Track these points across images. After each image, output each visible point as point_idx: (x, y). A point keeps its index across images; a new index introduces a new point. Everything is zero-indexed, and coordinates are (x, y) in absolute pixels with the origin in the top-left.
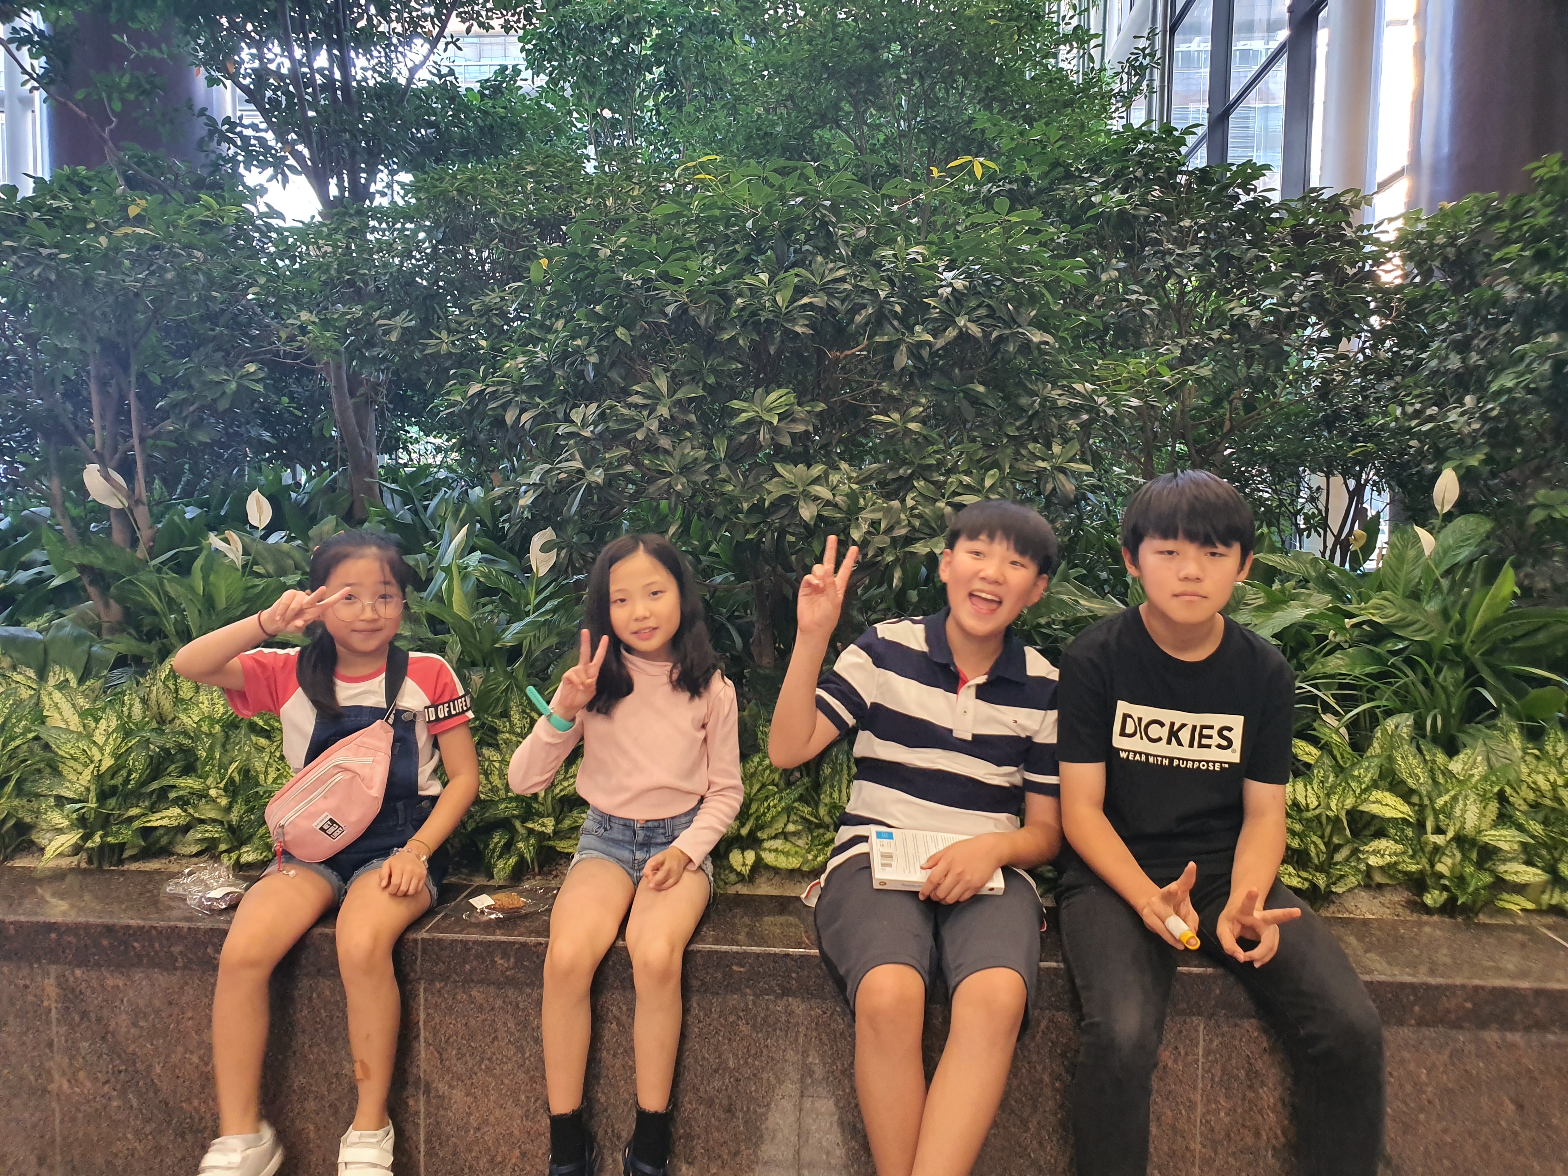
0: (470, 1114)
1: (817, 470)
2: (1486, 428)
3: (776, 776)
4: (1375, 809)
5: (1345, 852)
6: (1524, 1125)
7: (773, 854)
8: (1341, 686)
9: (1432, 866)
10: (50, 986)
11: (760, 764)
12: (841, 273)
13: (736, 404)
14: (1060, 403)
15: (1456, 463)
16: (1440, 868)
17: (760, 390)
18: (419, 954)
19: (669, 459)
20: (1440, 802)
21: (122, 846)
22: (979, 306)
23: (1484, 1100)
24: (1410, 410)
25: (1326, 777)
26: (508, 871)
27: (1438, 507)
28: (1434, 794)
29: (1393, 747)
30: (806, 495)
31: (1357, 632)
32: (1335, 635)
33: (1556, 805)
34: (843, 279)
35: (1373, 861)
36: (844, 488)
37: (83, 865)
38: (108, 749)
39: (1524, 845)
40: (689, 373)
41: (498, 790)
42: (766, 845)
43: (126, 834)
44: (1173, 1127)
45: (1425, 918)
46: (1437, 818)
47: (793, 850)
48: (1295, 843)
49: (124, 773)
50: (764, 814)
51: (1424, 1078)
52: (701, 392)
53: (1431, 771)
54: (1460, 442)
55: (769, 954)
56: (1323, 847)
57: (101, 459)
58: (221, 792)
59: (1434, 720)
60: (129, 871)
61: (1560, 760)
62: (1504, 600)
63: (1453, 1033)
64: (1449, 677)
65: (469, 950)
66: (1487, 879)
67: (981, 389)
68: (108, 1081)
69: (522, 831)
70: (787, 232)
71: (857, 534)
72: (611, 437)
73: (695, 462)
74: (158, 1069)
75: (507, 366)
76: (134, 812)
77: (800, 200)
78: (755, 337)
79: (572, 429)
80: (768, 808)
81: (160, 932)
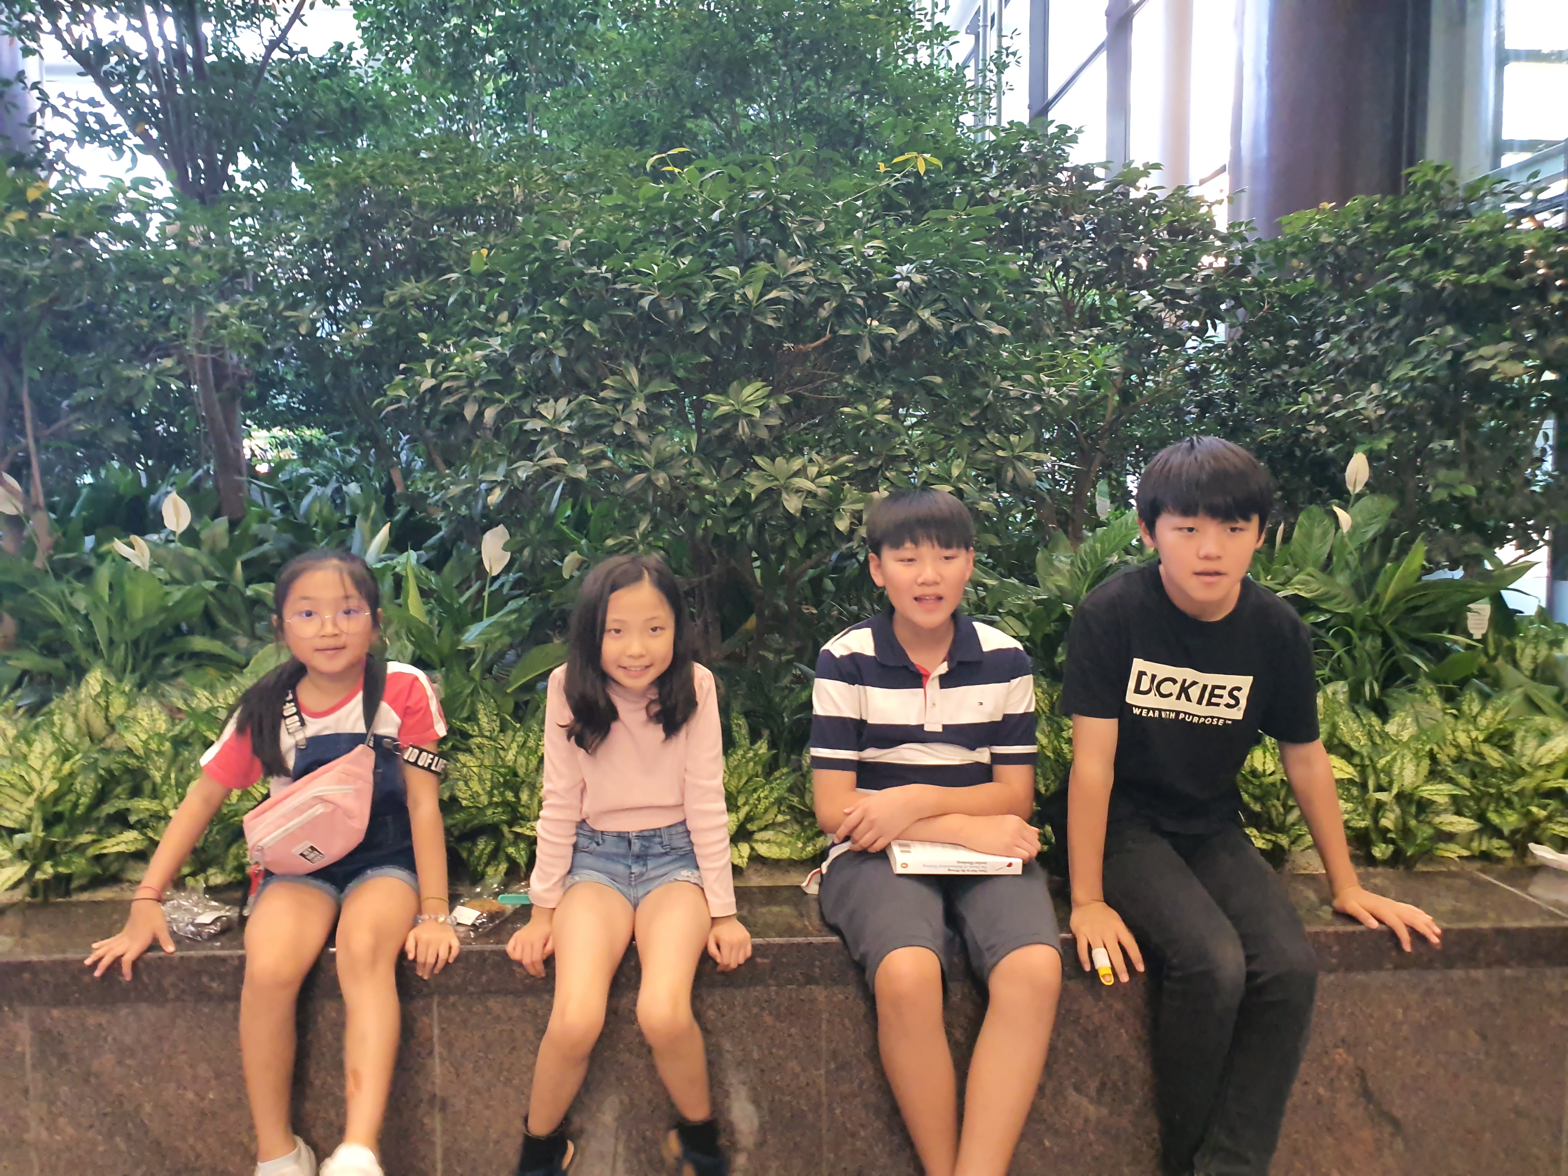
1: (797, 464)
2: (1391, 413)
3: (759, 769)
6: (1487, 1054)
7: (766, 846)
9: (1376, 821)
10: (23, 1030)
11: (743, 756)
12: (801, 267)
13: (711, 397)
14: (1012, 394)
15: (1366, 447)
16: (1385, 822)
17: (735, 383)
19: (645, 454)
20: (1382, 762)
21: (69, 878)
22: (935, 301)
24: (1318, 397)
26: (500, 876)
27: (1350, 488)
28: (1373, 756)
29: (1334, 713)
30: (788, 487)
33: (1478, 759)
36: (827, 479)
37: (28, 899)
38: (47, 774)
39: (1454, 798)
40: (658, 366)
41: (479, 795)
42: (757, 836)
43: (79, 865)
45: (1371, 869)
46: (1378, 777)
47: (787, 839)
49: (72, 797)
50: (754, 806)
52: (673, 387)
53: (1369, 733)
54: (1369, 428)
59: (1371, 688)
60: (76, 902)
61: (1475, 718)
62: (1412, 571)
64: (1372, 644)
65: (485, 960)
66: (1430, 831)
67: (938, 380)
68: (91, 1126)
69: (509, 836)
70: (744, 225)
71: (842, 525)
72: (585, 433)
73: (672, 457)
74: (148, 1108)
75: (457, 360)
76: (85, 838)
77: (761, 194)
78: (726, 330)
79: (546, 425)
80: (759, 800)
81: (148, 963)
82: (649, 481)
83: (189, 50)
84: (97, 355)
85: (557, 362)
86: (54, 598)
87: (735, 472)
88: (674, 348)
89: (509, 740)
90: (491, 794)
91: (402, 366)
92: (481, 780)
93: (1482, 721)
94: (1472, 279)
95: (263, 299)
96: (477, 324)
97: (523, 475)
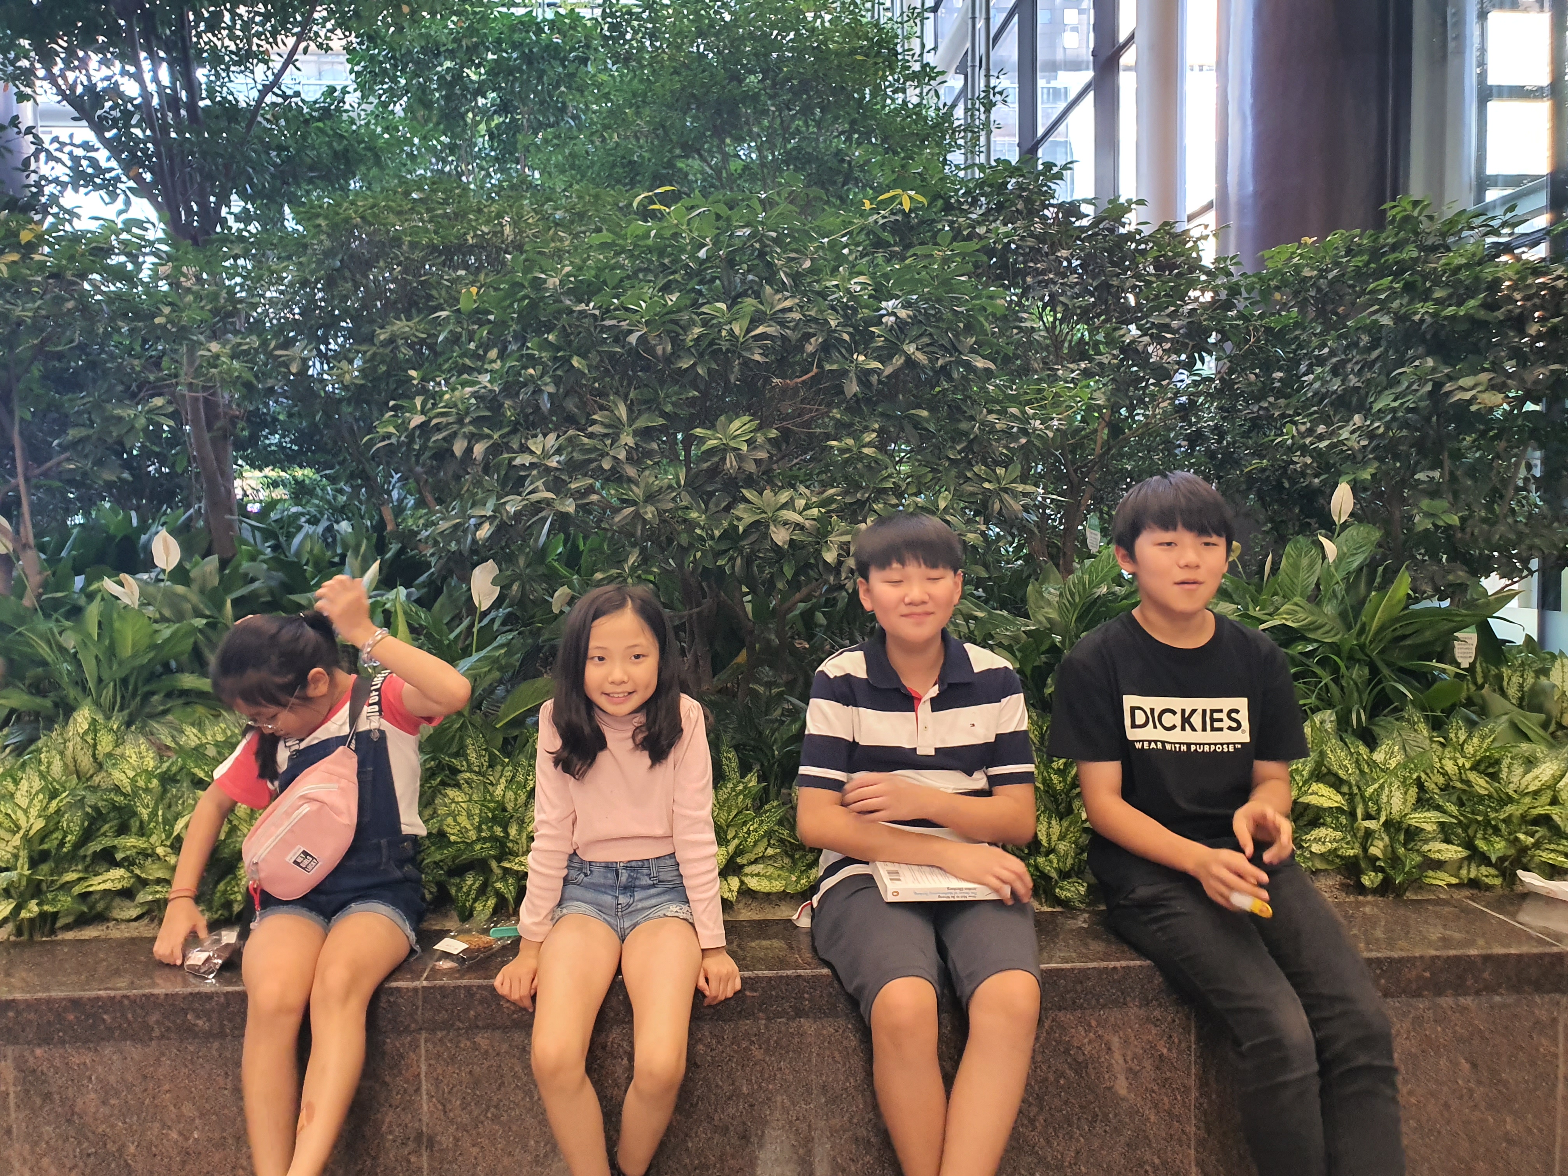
1: (784, 496)
2: (1373, 444)
3: (749, 802)
4: (1313, 800)
6: (1479, 1082)
7: (756, 879)
9: (1365, 850)
10: (7, 1069)
11: (733, 789)
12: (788, 304)
13: (699, 431)
14: (998, 427)
15: (1350, 477)
16: (1374, 851)
17: (722, 418)
18: (418, 1004)
19: (634, 488)
20: (1370, 790)
21: (55, 916)
22: (921, 335)
23: (1443, 1062)
24: (1303, 428)
26: (486, 913)
27: (1336, 519)
28: (1361, 784)
29: (1322, 741)
30: (776, 520)
33: (1465, 787)
34: (790, 310)
35: (1314, 848)
36: (815, 512)
37: (12, 938)
38: (34, 812)
39: (1442, 825)
40: (646, 402)
41: (467, 830)
42: (747, 870)
43: (65, 902)
45: (1361, 898)
46: (1366, 805)
47: (776, 873)
49: (58, 835)
52: (661, 421)
53: (1357, 761)
54: (1352, 458)
55: (781, 977)
58: (169, 850)
59: (1358, 716)
60: (61, 941)
61: (1462, 745)
62: (1399, 601)
63: (1414, 1001)
64: (1359, 673)
66: (1419, 859)
67: (926, 414)
68: (75, 1166)
69: (497, 871)
70: (731, 262)
71: (830, 557)
72: (573, 467)
73: (660, 490)
74: (132, 1149)
75: (447, 396)
76: (71, 876)
77: (747, 231)
78: (714, 366)
79: (535, 460)
80: (748, 832)
81: (133, 1001)
82: (637, 515)
83: (184, 95)
84: (88, 395)
85: (546, 397)
86: (42, 636)
87: (724, 504)
88: (662, 382)
89: (498, 775)
90: (479, 829)
91: (392, 403)
92: (470, 816)
93: (1469, 749)
94: (1450, 311)
95: (254, 338)
96: (467, 362)
97: (511, 509)
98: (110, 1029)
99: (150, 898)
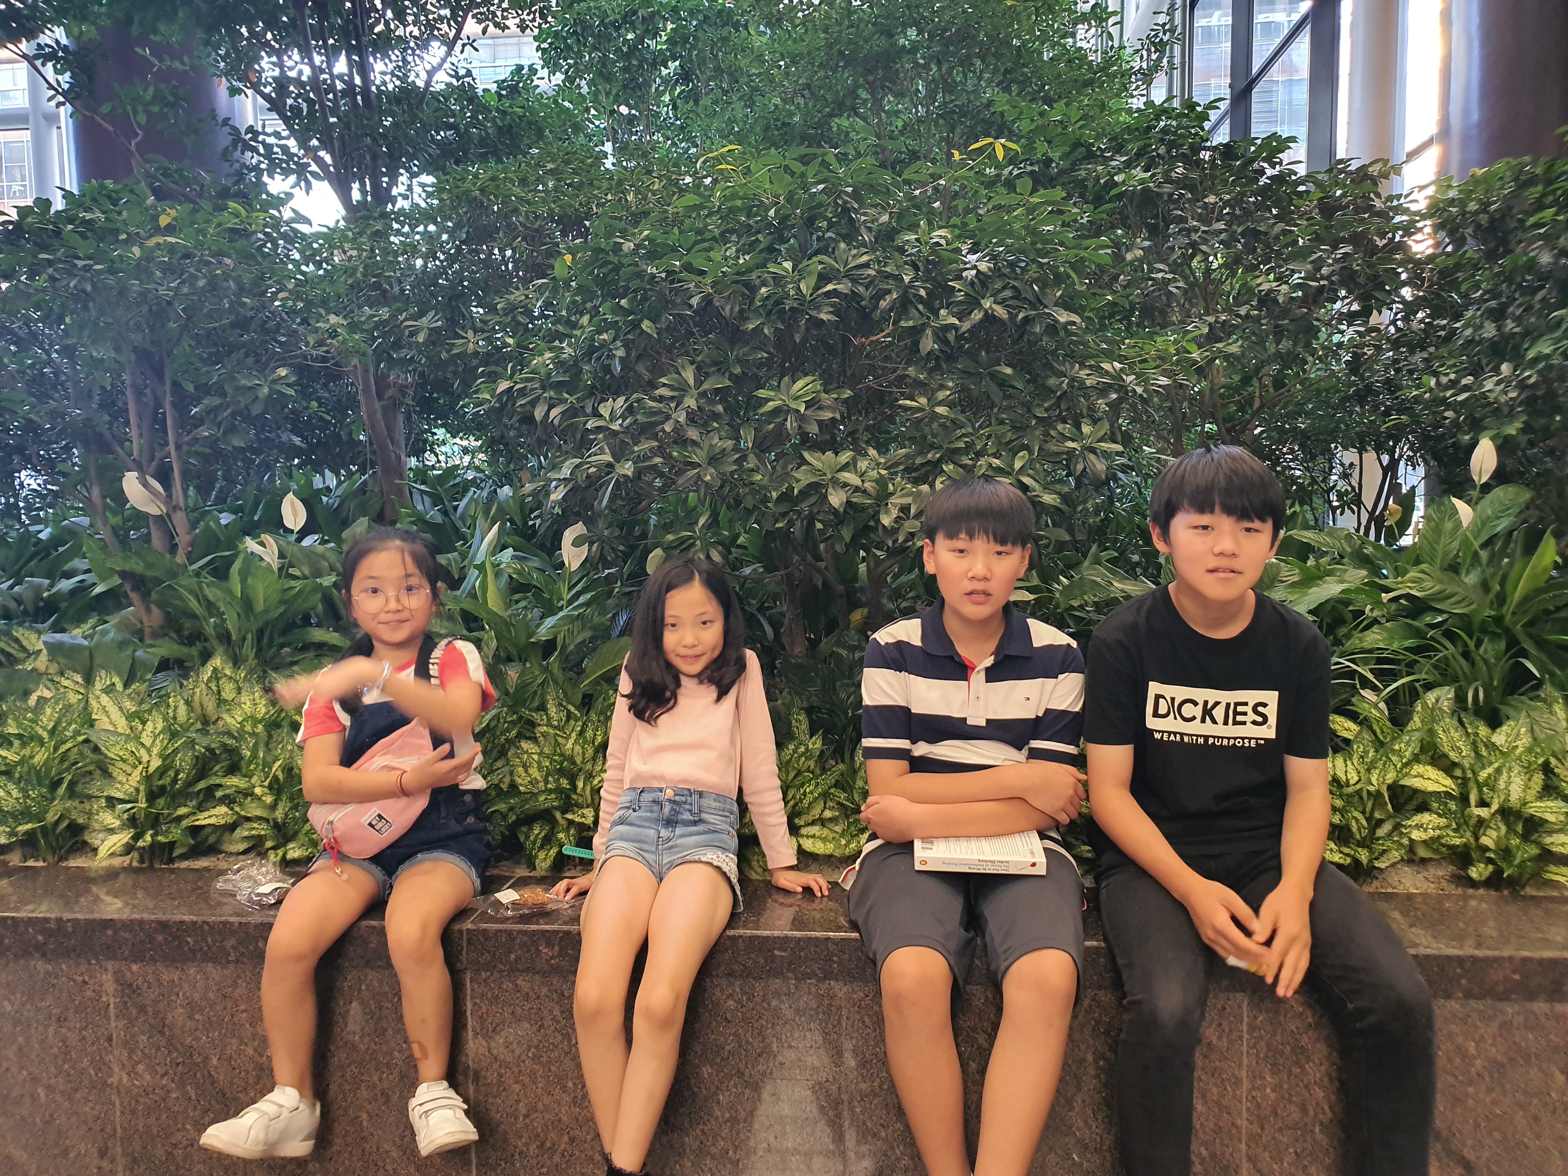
0: (518, 1101)
1: (845, 457)
2: (1523, 396)
3: (812, 764)
4: (1417, 783)
5: (1387, 827)
7: (811, 841)
8: (1380, 661)
9: (1477, 839)
10: (108, 981)
11: (795, 751)
12: (865, 258)
13: (762, 393)
14: (1088, 383)
15: (1493, 432)
16: (1485, 841)
17: (786, 379)
18: (465, 944)
19: (698, 451)
20: (1483, 775)
21: (172, 845)
23: (1534, 1072)
24: (1444, 380)
25: (1366, 752)
26: (549, 862)
27: (1476, 478)
28: (1477, 767)
29: (1433, 721)
30: (835, 482)
31: (1394, 606)
32: (1372, 610)
34: (866, 265)
35: (1416, 835)
36: (874, 474)
37: (135, 864)
38: (155, 751)
40: (714, 363)
41: (537, 782)
42: (804, 831)
43: (176, 833)
44: (1218, 1104)
45: (1471, 891)
46: (1480, 791)
47: (831, 835)
48: (1337, 819)
49: (171, 773)
50: (801, 800)
51: (1472, 1050)
52: (728, 383)
53: (1474, 743)
54: (1497, 411)
55: (810, 938)
56: (1364, 823)
57: (139, 467)
58: (266, 790)
59: (1476, 693)
60: (179, 869)
62: (1546, 570)
63: (1501, 1005)
64: (1490, 649)
65: (514, 939)
66: (1534, 851)
67: (1008, 371)
68: (166, 1073)
69: (562, 822)
70: (809, 219)
71: (888, 520)
72: (637, 431)
74: (215, 1061)
75: (533, 362)
76: (182, 811)
77: (823, 188)
78: (781, 326)
79: (601, 423)
80: (805, 794)
81: (212, 926)
82: (699, 476)
83: (358, 81)
85: (617, 361)
88: (732, 344)
90: (547, 782)
91: (481, 370)
92: (540, 768)
98: (193, 951)
99: (246, 833)
